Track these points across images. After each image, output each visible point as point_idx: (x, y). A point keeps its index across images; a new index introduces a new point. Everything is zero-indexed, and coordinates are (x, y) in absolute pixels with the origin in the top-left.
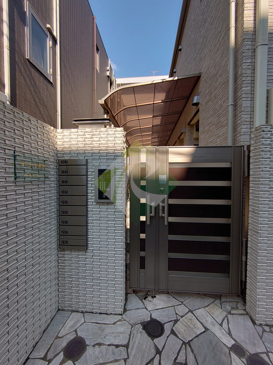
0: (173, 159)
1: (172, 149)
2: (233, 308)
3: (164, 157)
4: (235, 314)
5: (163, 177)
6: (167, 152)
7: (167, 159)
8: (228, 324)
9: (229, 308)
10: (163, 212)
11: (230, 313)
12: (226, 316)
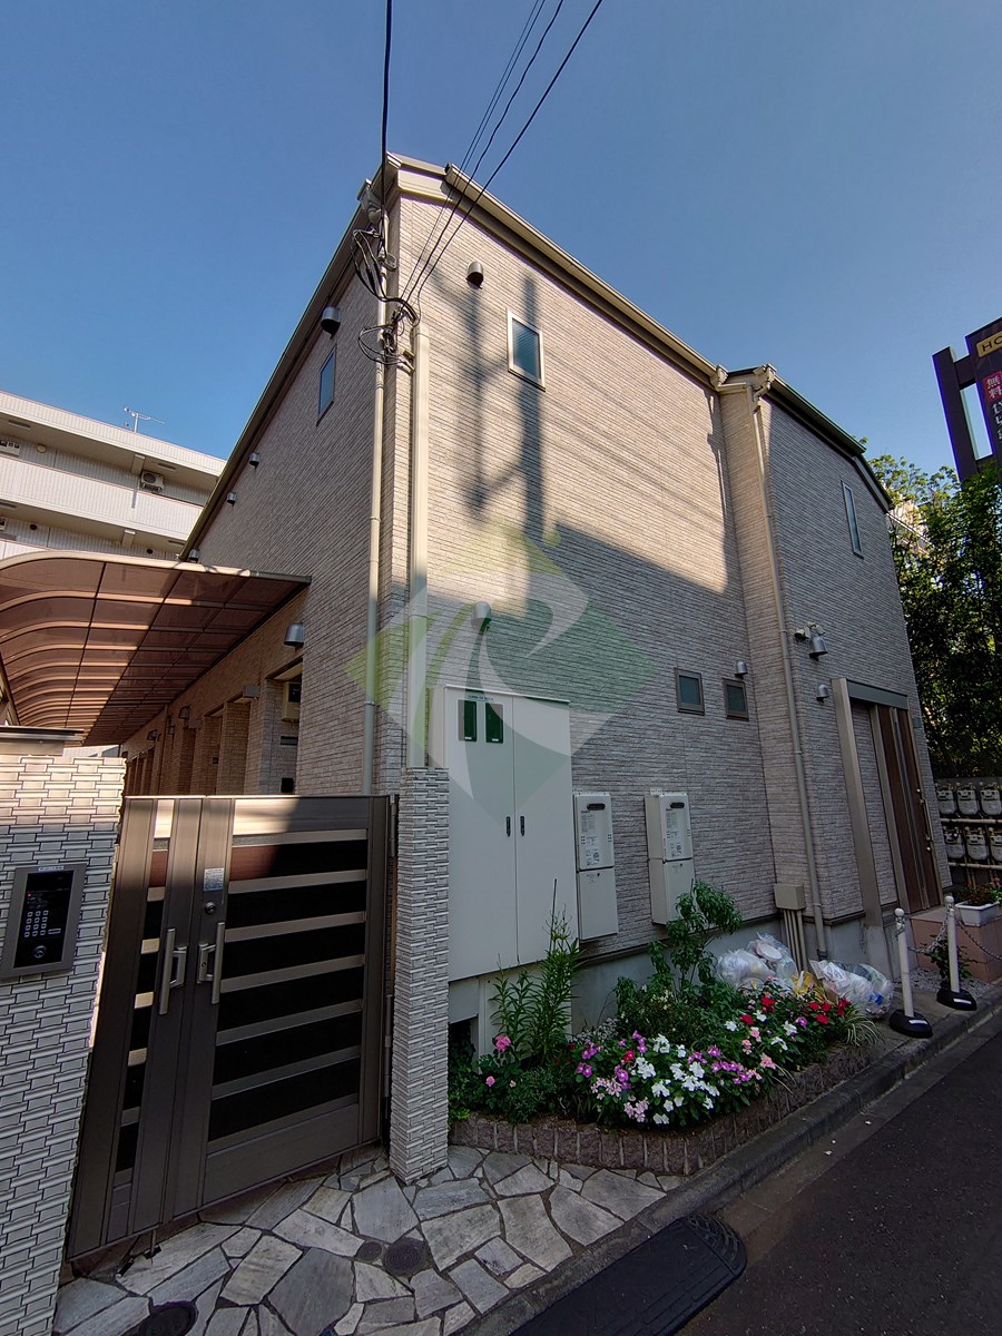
0: (242, 826)
1: (242, 802)
2: (364, 1177)
3: (223, 822)
4: (368, 1186)
5: (215, 874)
6: (230, 811)
7: (230, 828)
8: (352, 1213)
9: (355, 1180)
10: (210, 970)
11: (358, 1190)
12: (350, 1200)
